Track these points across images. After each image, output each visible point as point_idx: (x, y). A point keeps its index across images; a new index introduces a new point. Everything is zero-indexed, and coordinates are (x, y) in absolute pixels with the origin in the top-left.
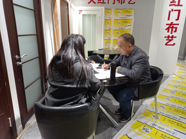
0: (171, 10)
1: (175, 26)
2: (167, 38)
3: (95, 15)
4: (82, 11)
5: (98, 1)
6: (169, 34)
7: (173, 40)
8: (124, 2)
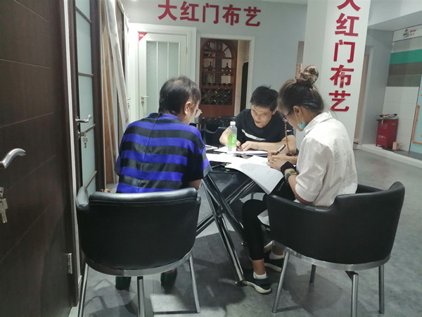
0: (338, 42)
1: (347, 73)
2: (333, 97)
3: (175, 45)
4: (145, 34)
5: (182, 14)
6: (337, 88)
7: (344, 100)
8: (237, 21)
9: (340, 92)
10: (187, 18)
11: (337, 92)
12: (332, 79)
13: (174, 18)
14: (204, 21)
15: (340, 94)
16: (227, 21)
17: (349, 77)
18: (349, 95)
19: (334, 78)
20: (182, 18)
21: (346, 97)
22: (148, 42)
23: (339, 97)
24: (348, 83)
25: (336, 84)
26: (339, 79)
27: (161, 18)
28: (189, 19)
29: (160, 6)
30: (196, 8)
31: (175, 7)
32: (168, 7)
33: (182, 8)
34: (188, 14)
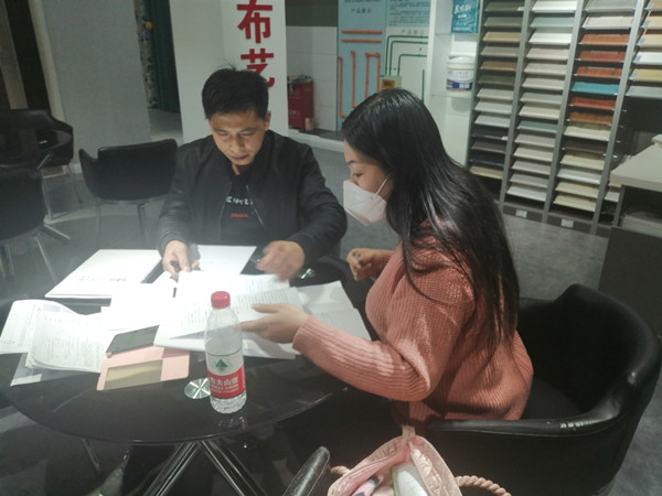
1: (262, 14)
2: (248, 62)
6: (251, 44)
7: (266, 65)
9: (257, 52)
11: (252, 51)
12: (241, 27)
15: (257, 56)
17: (267, 21)
18: (271, 55)
19: (244, 25)
21: (268, 61)
23: (258, 62)
24: (267, 34)
25: (248, 36)
26: (253, 26)
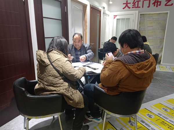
3: (128, 19)
4: (116, 16)
5: (133, 6)
8: (160, 5)
10: (135, 7)
13: (129, 8)
14: (143, 7)
16: (154, 6)
20: (133, 7)
22: (117, 19)
27: (124, 8)
28: (136, 7)
29: (124, 4)
30: (139, 2)
31: (130, 3)
32: (127, 4)
33: (133, 3)
34: (136, 5)
